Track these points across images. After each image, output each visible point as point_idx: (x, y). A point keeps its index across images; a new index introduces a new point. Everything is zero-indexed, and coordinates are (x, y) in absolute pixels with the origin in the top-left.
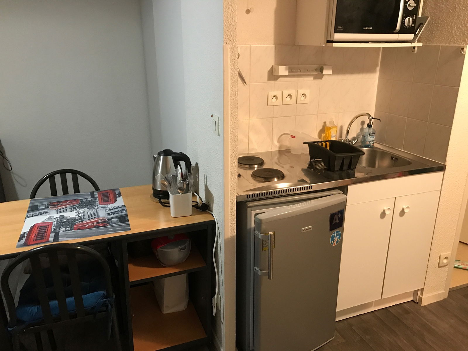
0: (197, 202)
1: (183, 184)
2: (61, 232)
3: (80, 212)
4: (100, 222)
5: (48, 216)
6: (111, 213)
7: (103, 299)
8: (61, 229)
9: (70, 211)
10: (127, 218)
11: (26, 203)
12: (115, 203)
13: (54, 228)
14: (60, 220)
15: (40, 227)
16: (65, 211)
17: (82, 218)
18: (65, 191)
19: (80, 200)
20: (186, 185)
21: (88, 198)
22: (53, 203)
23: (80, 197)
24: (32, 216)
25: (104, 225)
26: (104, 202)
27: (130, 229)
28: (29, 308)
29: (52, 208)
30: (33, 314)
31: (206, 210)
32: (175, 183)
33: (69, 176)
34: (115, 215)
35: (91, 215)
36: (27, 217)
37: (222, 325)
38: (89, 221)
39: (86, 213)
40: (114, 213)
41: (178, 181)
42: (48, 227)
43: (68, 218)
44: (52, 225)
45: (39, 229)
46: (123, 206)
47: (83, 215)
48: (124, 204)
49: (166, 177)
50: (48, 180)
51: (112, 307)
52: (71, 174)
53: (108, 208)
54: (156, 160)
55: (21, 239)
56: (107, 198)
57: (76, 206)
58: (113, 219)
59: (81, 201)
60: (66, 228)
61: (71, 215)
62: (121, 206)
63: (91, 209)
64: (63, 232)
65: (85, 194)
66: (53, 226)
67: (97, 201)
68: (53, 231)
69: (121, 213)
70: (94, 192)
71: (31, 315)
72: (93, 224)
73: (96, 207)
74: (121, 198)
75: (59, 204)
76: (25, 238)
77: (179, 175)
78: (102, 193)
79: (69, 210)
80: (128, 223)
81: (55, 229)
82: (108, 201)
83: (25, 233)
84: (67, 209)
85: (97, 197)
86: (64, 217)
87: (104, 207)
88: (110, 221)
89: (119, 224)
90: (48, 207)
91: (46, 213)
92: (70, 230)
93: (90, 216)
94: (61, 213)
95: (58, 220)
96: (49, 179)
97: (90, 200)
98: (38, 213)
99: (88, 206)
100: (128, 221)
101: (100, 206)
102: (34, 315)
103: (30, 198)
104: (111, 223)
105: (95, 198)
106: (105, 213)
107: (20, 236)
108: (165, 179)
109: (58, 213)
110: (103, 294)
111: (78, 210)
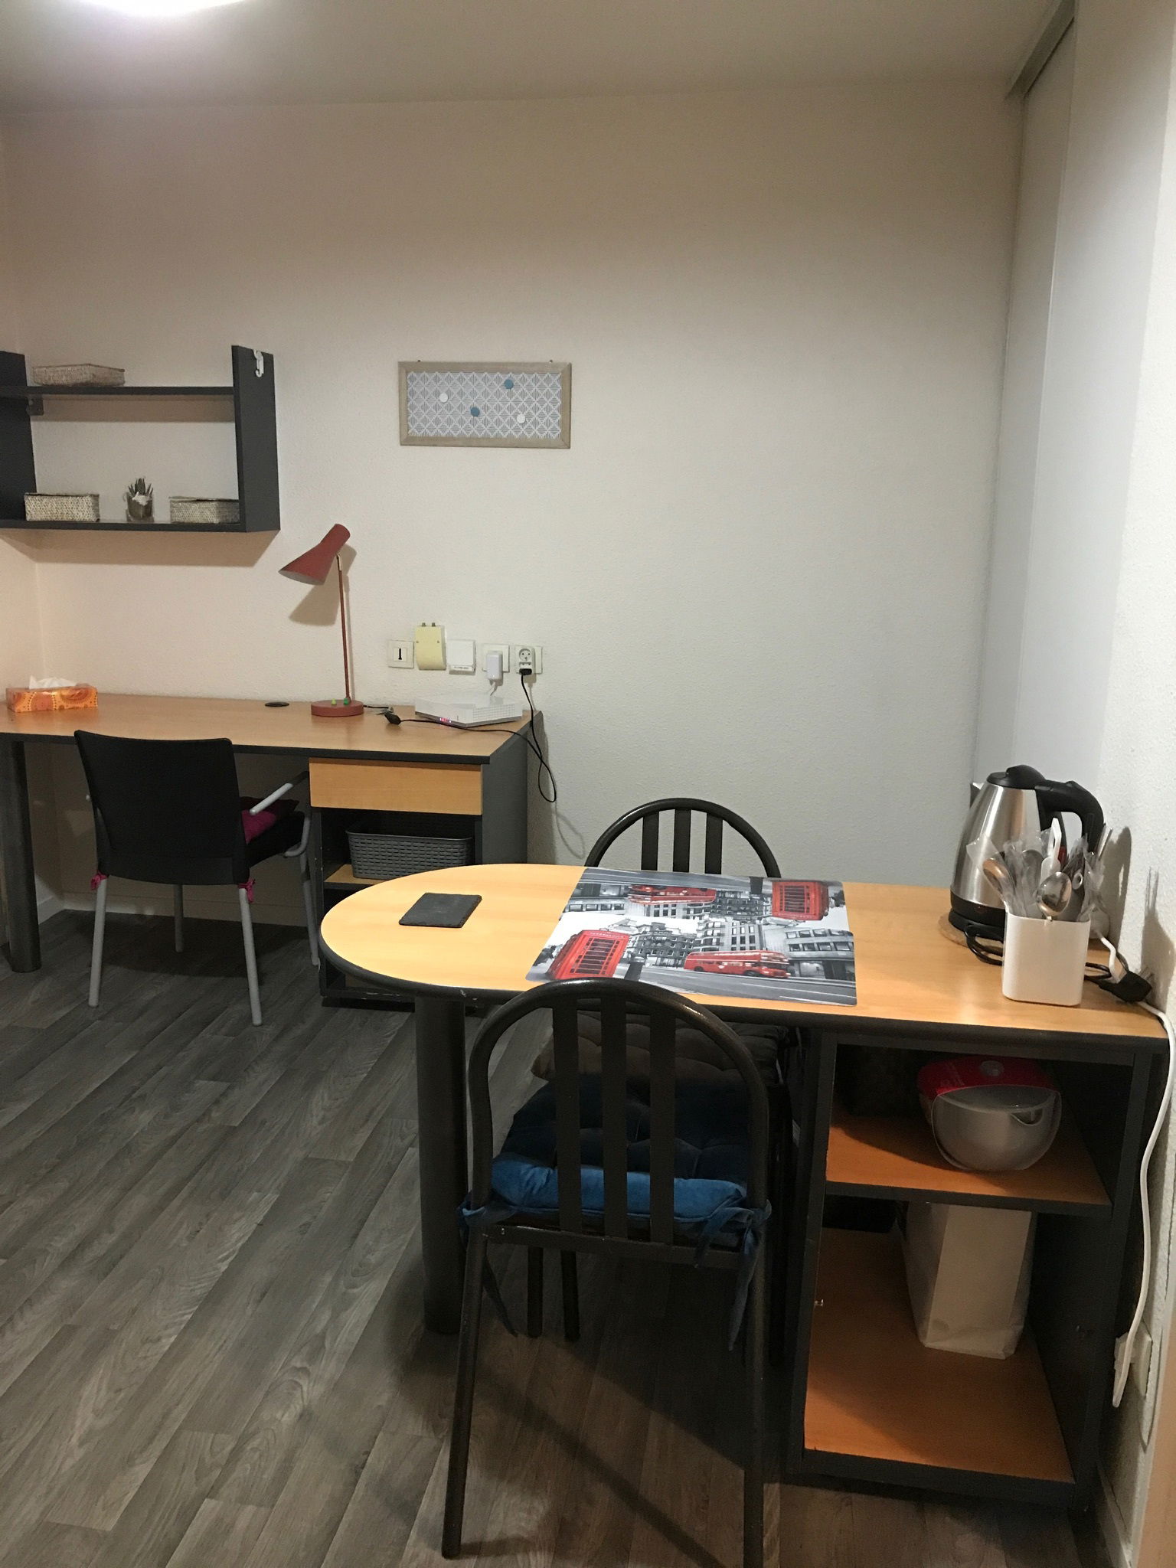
0: (1108, 970)
1: (1059, 886)
2: (647, 965)
3: (711, 925)
4: (764, 963)
5: (621, 919)
6: (803, 945)
7: (733, 1206)
8: (649, 959)
9: (684, 917)
10: (849, 969)
11: (572, 874)
12: (821, 919)
13: (632, 950)
14: (651, 933)
15: (596, 940)
16: (670, 913)
17: (714, 941)
18: (681, 864)
19: (719, 892)
20: (1073, 889)
21: (740, 893)
22: (641, 886)
23: (720, 886)
24: (581, 910)
25: (775, 973)
26: (788, 910)
27: (854, 1003)
28: (528, 1166)
29: (636, 901)
30: (532, 1189)
31: (1141, 1000)
32: (1032, 876)
33: (698, 821)
34: (814, 954)
35: (743, 940)
36: (567, 910)
37: (1142, 1455)
38: (733, 954)
39: (727, 931)
40: (811, 947)
41: (1045, 874)
42: (616, 947)
43: (676, 933)
44: (626, 941)
45: (593, 944)
46: (843, 933)
47: (719, 935)
48: (850, 928)
49: (1003, 854)
50: (639, 824)
51: (756, 1242)
52: (705, 814)
53: (797, 928)
54: (978, 800)
55: (541, 959)
56: (798, 903)
57: (704, 906)
58: (806, 961)
59: (720, 897)
60: (663, 958)
61: (683, 926)
62: (839, 932)
63: (745, 923)
64: (655, 967)
65: (737, 879)
66: (630, 944)
67: (768, 905)
68: (628, 957)
69: (834, 952)
70: (762, 878)
71: (529, 1187)
72: (741, 965)
73: (760, 919)
74: (843, 910)
75: (655, 892)
76: (553, 959)
77: (1052, 853)
78: (786, 887)
79: (680, 912)
80: (851, 984)
81: (633, 956)
82: (799, 911)
83: (553, 948)
84: (675, 910)
85: (770, 896)
86: (664, 928)
87: (786, 926)
88: (795, 968)
89: (824, 981)
90: (626, 895)
91: (618, 908)
92: (673, 966)
93: (738, 940)
94: (658, 916)
95: (645, 932)
96: (642, 819)
97: (747, 897)
98: (597, 905)
99: (736, 912)
100: (852, 977)
101: (772, 920)
102: (535, 1192)
103: (585, 866)
104: (797, 973)
105: (763, 897)
106: (785, 941)
107: (540, 952)
108: (997, 859)
109: (648, 915)
110: (737, 1190)
111: (706, 917)
